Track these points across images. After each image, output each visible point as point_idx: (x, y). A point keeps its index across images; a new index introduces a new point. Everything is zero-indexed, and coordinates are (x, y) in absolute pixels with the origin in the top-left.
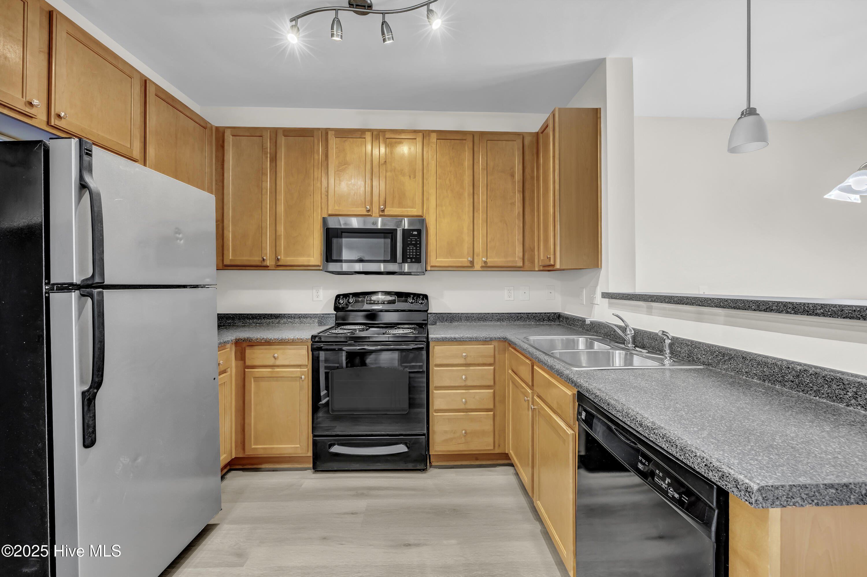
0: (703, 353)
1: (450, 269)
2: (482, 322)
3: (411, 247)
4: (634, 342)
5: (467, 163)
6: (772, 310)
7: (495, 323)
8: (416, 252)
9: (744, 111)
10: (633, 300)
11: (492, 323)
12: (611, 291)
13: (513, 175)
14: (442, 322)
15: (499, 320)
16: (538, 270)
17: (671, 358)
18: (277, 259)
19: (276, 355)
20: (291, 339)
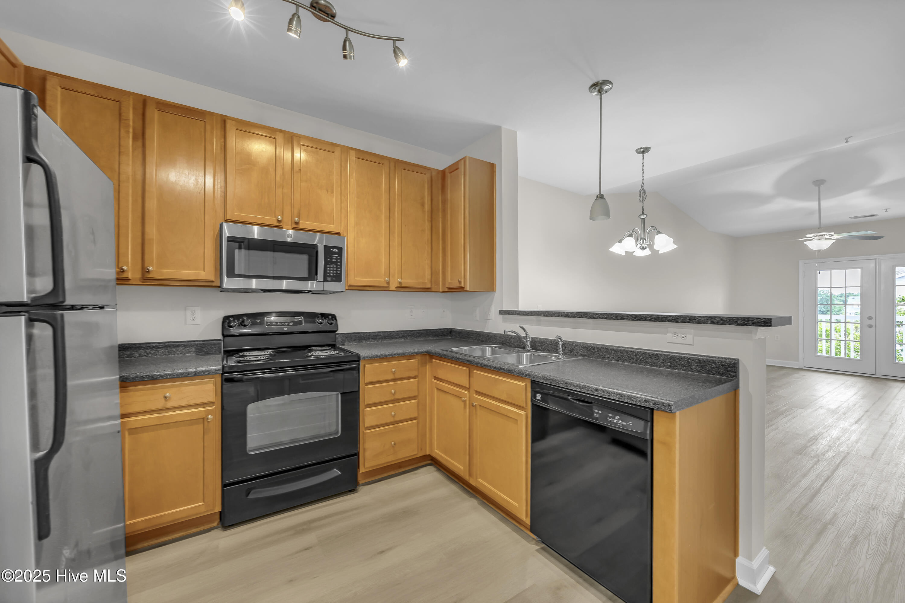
0: (581, 349)
1: (368, 288)
2: (388, 340)
3: (331, 265)
4: (532, 346)
5: (384, 187)
6: (624, 319)
7: (400, 340)
8: (337, 271)
9: (598, 195)
10: (528, 315)
11: (397, 340)
12: (505, 308)
13: (423, 205)
14: (350, 342)
15: (403, 337)
16: (442, 291)
17: (562, 354)
18: (145, 271)
19: (168, 395)
20: (192, 372)
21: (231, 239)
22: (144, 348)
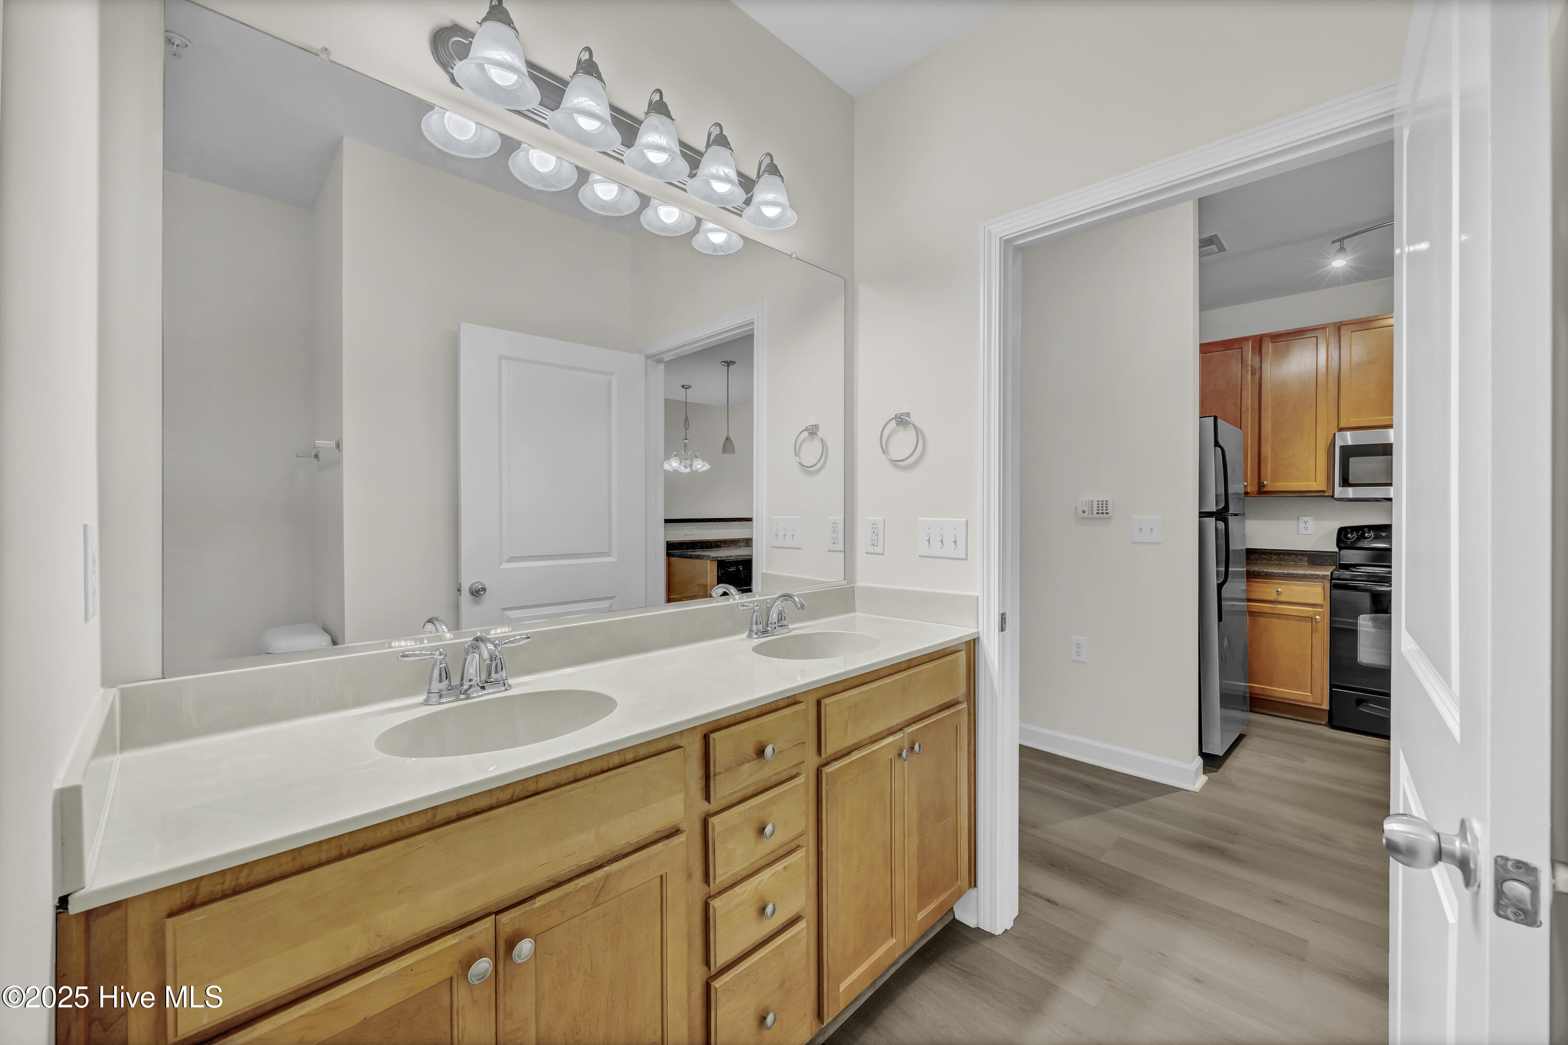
18: (1261, 485)
19: (1279, 590)
20: (1301, 574)
21: (1344, 449)
22: (1259, 553)
